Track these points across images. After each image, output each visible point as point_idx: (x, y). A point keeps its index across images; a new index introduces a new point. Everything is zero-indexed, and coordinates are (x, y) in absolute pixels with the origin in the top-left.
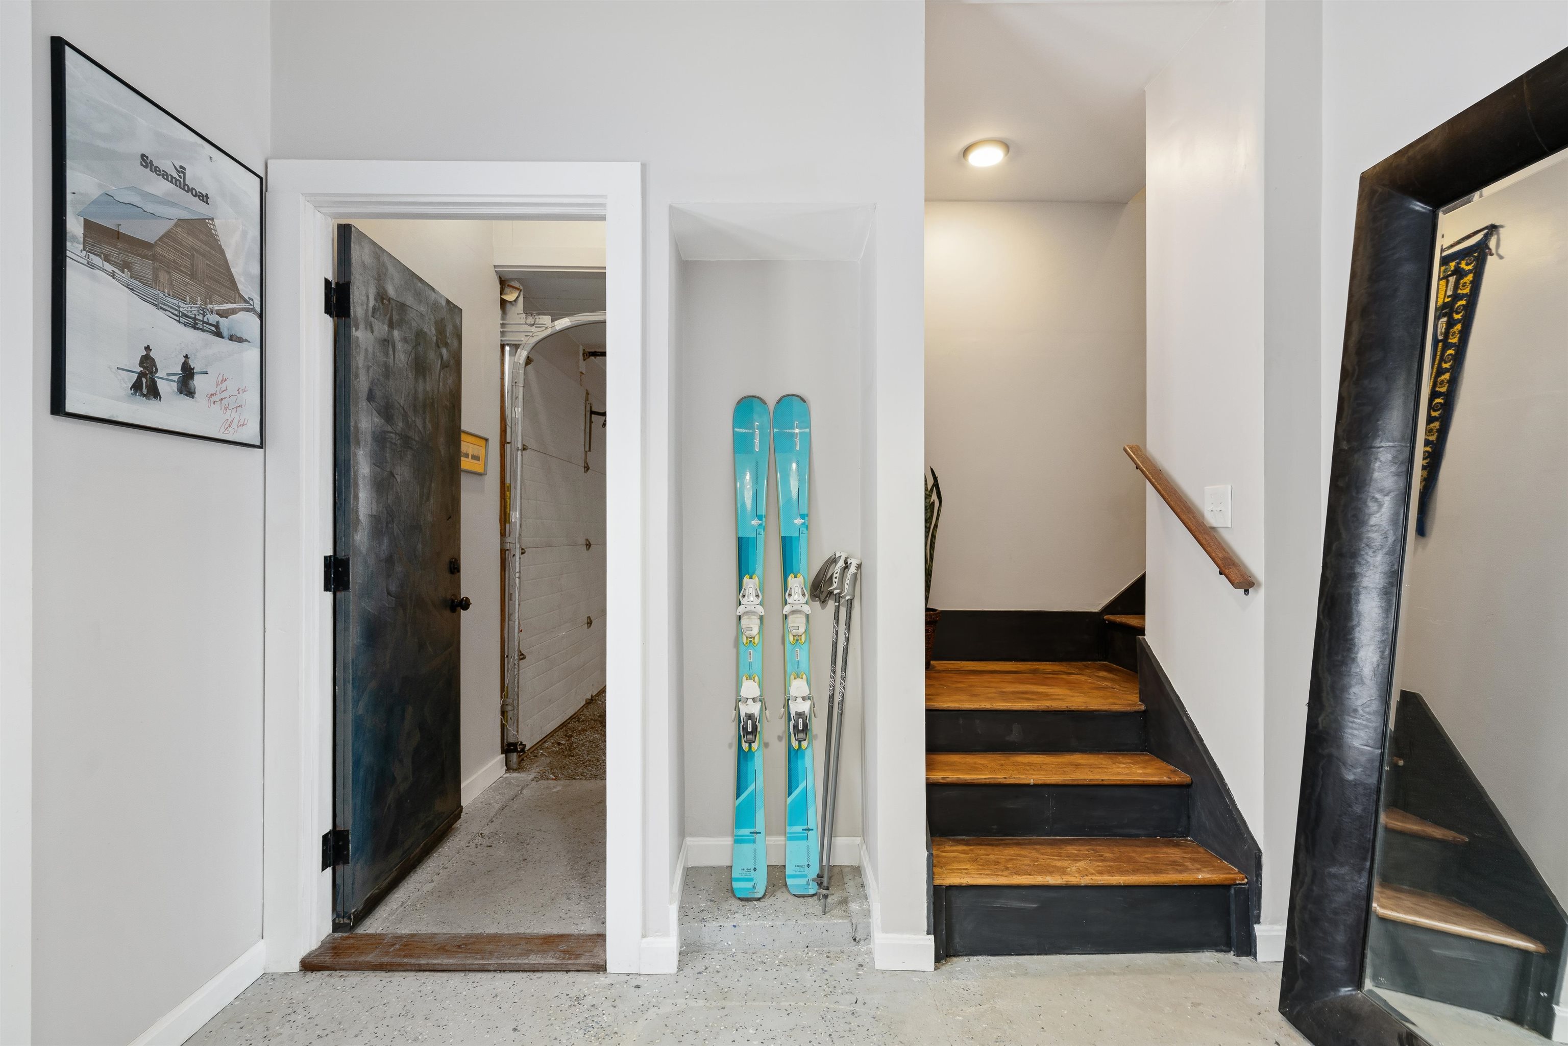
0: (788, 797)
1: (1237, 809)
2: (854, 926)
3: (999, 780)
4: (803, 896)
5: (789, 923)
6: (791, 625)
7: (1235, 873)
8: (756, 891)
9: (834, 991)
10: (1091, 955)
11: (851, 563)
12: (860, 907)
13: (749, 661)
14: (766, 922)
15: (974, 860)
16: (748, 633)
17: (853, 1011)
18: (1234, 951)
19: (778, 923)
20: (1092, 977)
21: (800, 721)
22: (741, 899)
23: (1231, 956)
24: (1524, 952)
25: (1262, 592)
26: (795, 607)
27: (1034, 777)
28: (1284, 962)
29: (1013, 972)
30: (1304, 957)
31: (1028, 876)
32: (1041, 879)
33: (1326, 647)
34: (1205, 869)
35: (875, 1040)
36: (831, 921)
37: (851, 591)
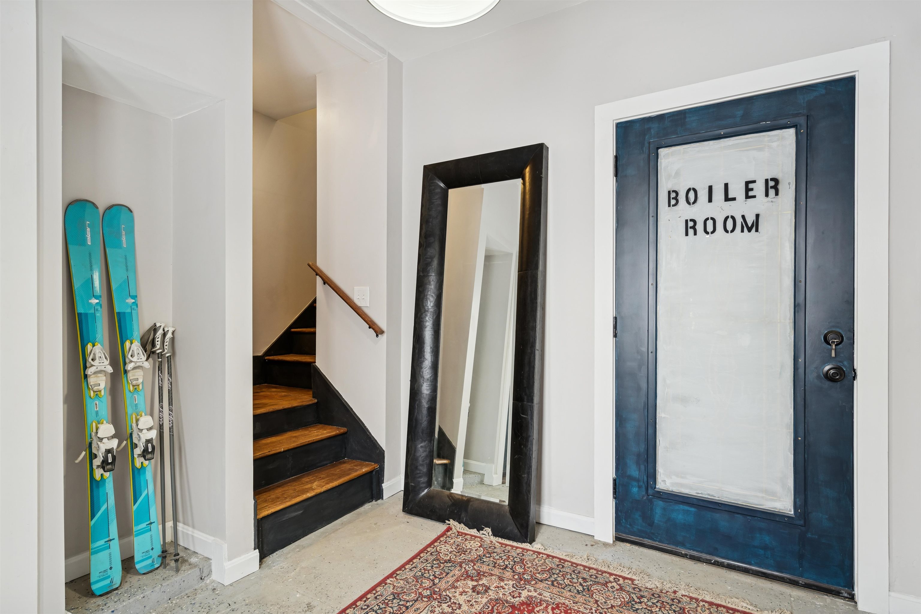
0: (134, 505)
1: (372, 436)
2: (202, 570)
3: (267, 454)
4: (151, 571)
5: (156, 589)
6: (131, 378)
7: (373, 465)
8: (113, 584)
9: (210, 608)
10: (326, 526)
11: (168, 331)
12: (198, 558)
13: (96, 410)
14: (138, 597)
15: (266, 501)
16: (96, 389)
17: (232, 610)
18: (375, 500)
19: (148, 593)
20: (332, 534)
21: (150, 445)
22: (101, 596)
23: (374, 502)
24: (445, 465)
25: (385, 335)
26: (138, 364)
27: (283, 447)
28: (404, 491)
29: (298, 550)
30: (412, 484)
31: (299, 497)
32: (305, 496)
33: (417, 356)
34: (363, 467)
35: (257, 612)
36: (186, 574)
37: (171, 350)
